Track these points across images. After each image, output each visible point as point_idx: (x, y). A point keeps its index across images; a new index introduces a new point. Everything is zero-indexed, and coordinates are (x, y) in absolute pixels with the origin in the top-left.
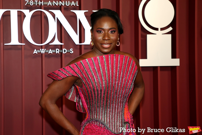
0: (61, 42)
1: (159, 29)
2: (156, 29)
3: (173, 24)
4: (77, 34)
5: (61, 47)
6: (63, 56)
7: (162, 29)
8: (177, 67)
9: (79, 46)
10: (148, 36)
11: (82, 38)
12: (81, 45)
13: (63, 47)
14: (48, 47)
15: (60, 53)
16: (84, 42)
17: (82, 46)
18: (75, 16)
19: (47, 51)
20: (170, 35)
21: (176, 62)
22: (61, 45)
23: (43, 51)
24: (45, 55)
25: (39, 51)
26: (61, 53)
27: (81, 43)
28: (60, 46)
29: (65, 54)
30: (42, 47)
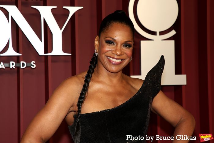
0: (18, 52)
1: (158, 33)
2: (154, 33)
3: (176, 26)
4: (41, 41)
5: (17, 59)
6: (21, 72)
7: (162, 33)
8: (183, 87)
9: (44, 57)
10: (143, 43)
11: (48, 46)
12: (47, 56)
13: (20, 59)
15: (16, 69)
16: (51, 51)
17: (49, 57)
18: (38, 14)
20: (172, 42)
21: (181, 80)
22: (18, 57)
26: (18, 68)
27: (47, 53)
28: (16, 57)
29: (23, 69)
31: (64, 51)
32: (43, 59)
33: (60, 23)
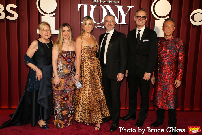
1: (162, 17)
2: (160, 17)
3: (169, 15)
11: (120, 21)
14: (102, 25)
18: (117, 9)
19: (102, 27)
23: (99, 27)
24: (101, 29)
25: (97, 27)
30: (99, 25)
31: (126, 23)
32: (118, 25)
33: (125, 12)
